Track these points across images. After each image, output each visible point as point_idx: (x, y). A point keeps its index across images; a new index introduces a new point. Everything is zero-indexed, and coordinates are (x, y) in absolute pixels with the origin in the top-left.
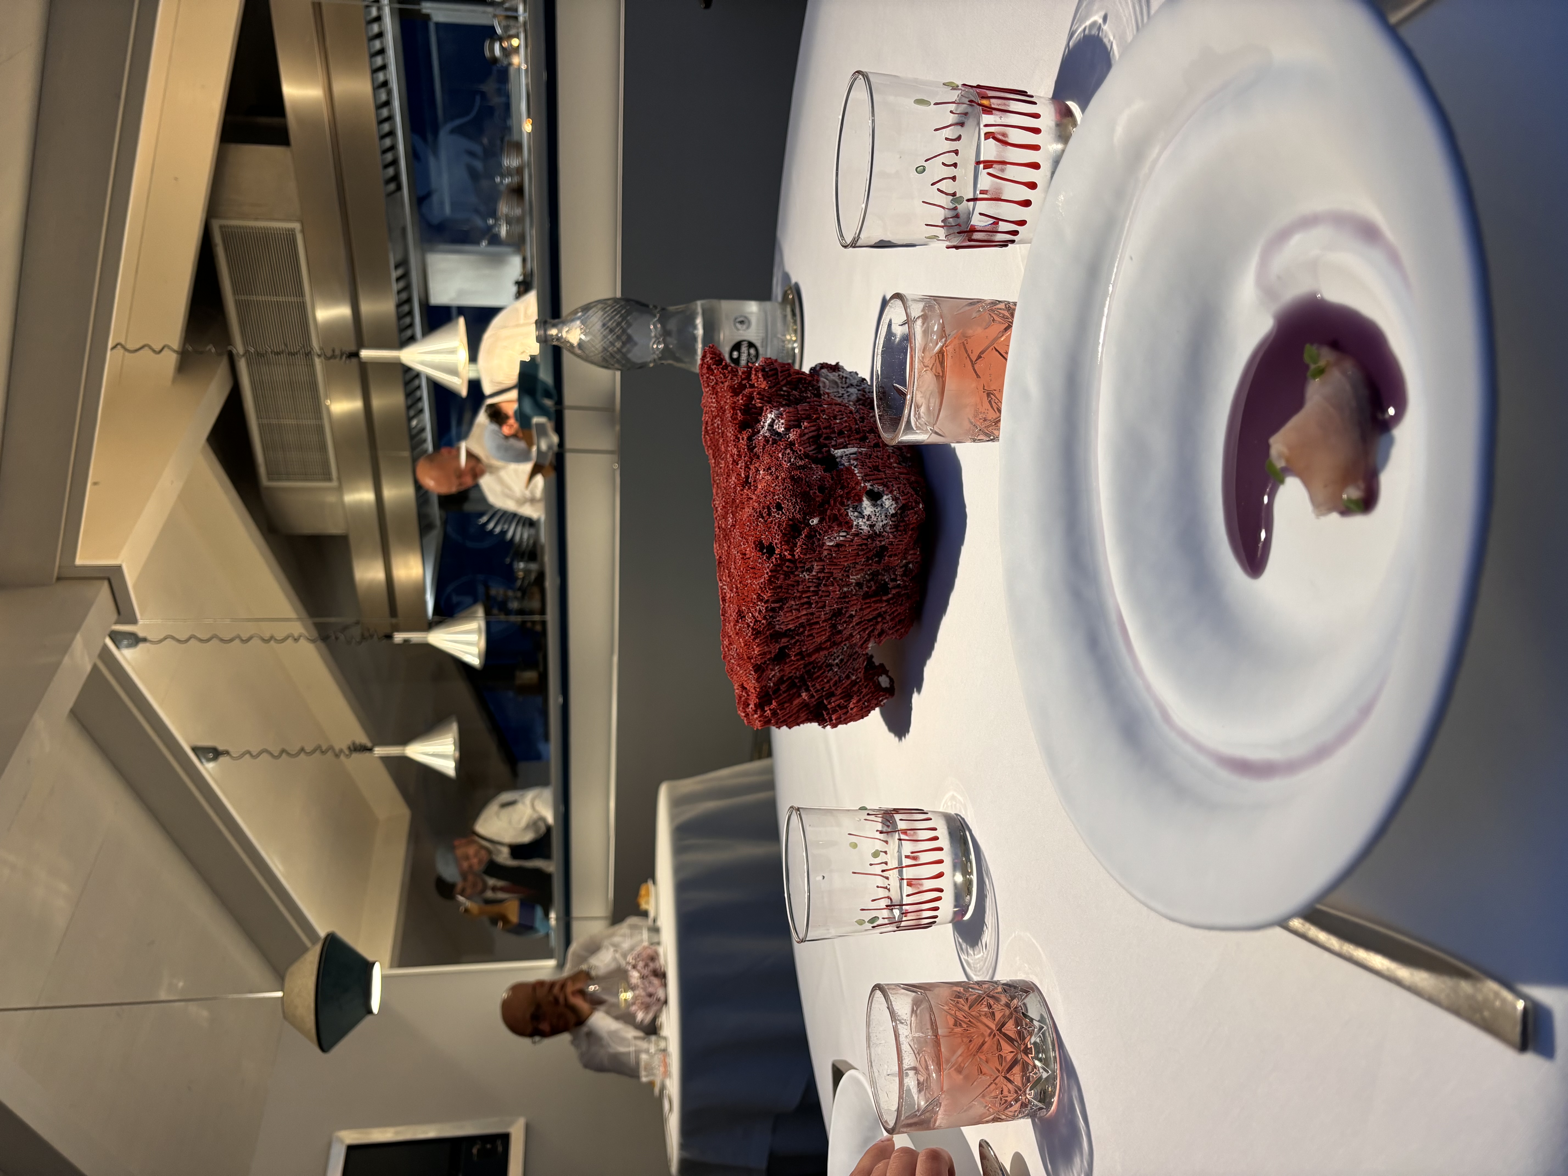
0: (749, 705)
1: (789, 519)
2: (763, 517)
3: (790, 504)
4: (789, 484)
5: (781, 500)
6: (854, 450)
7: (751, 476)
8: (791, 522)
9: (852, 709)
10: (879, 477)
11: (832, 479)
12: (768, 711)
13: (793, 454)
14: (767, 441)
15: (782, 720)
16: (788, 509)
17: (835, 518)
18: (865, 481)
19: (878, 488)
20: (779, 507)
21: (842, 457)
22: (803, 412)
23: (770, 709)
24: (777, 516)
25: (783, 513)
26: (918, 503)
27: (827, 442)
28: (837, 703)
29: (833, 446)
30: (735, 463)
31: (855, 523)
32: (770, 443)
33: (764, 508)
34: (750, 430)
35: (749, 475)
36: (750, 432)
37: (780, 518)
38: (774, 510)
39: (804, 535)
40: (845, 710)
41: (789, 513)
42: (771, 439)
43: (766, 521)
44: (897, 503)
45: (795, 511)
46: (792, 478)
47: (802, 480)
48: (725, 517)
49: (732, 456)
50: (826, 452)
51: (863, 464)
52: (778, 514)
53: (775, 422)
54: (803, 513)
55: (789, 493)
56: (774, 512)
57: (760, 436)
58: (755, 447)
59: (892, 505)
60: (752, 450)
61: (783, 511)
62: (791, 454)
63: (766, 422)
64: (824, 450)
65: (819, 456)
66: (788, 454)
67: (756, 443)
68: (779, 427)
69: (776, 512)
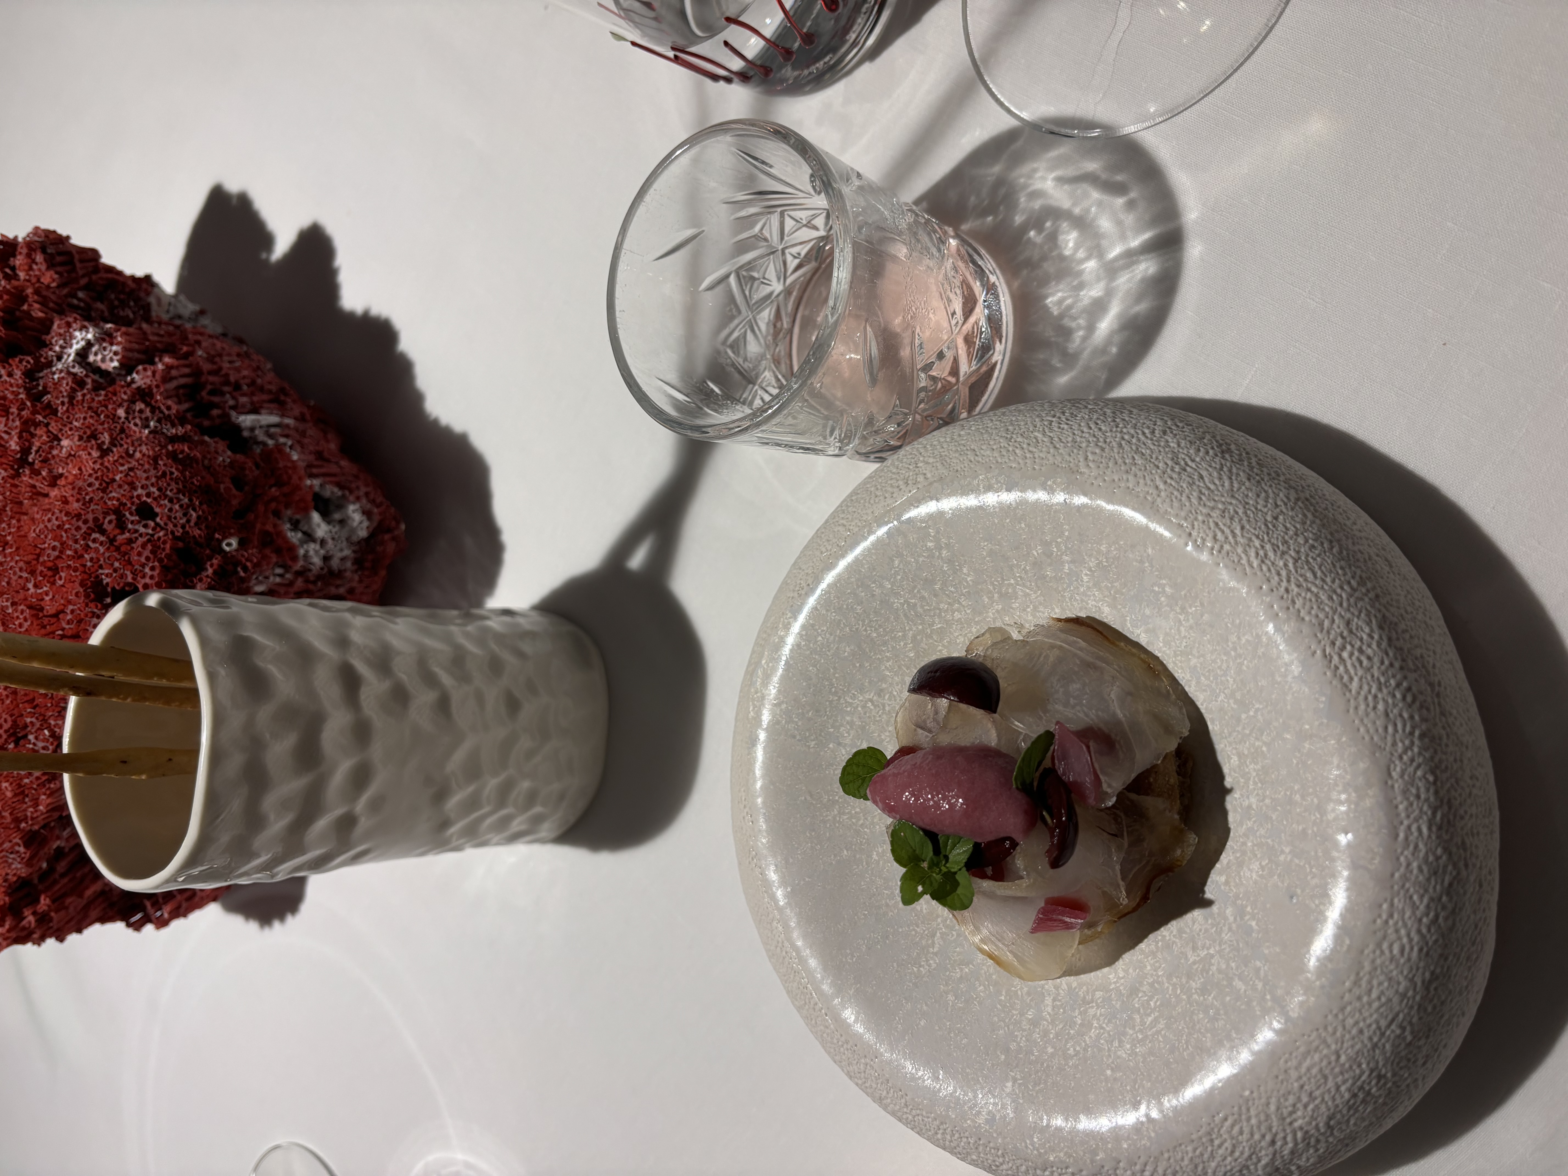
1: (175, 538)
2: (103, 532)
3: (177, 507)
4: (166, 466)
5: (155, 499)
6: (274, 419)
8: (181, 544)
10: (331, 471)
11: (252, 466)
13: (153, 412)
14: (80, 383)
16: (169, 518)
17: (268, 540)
18: (310, 476)
19: (330, 491)
20: (145, 512)
21: (252, 429)
22: (156, 338)
24: (142, 530)
25: (157, 524)
27: (216, 399)
31: (302, 552)
32: (89, 386)
34: (29, 358)
36: (28, 362)
37: (152, 535)
38: (133, 518)
39: (210, 571)
41: (175, 526)
42: (89, 381)
43: (112, 541)
44: (369, 519)
45: (188, 521)
46: (173, 457)
47: (197, 463)
50: (219, 416)
51: (299, 445)
52: (145, 526)
53: (94, 349)
54: (207, 527)
55: (173, 485)
56: (132, 522)
57: (54, 373)
58: (45, 392)
59: (361, 522)
60: (36, 397)
61: (158, 520)
62: (148, 413)
63: (71, 347)
64: (215, 412)
65: (206, 423)
66: (141, 411)
67: (45, 387)
68: (103, 360)
69: (139, 522)
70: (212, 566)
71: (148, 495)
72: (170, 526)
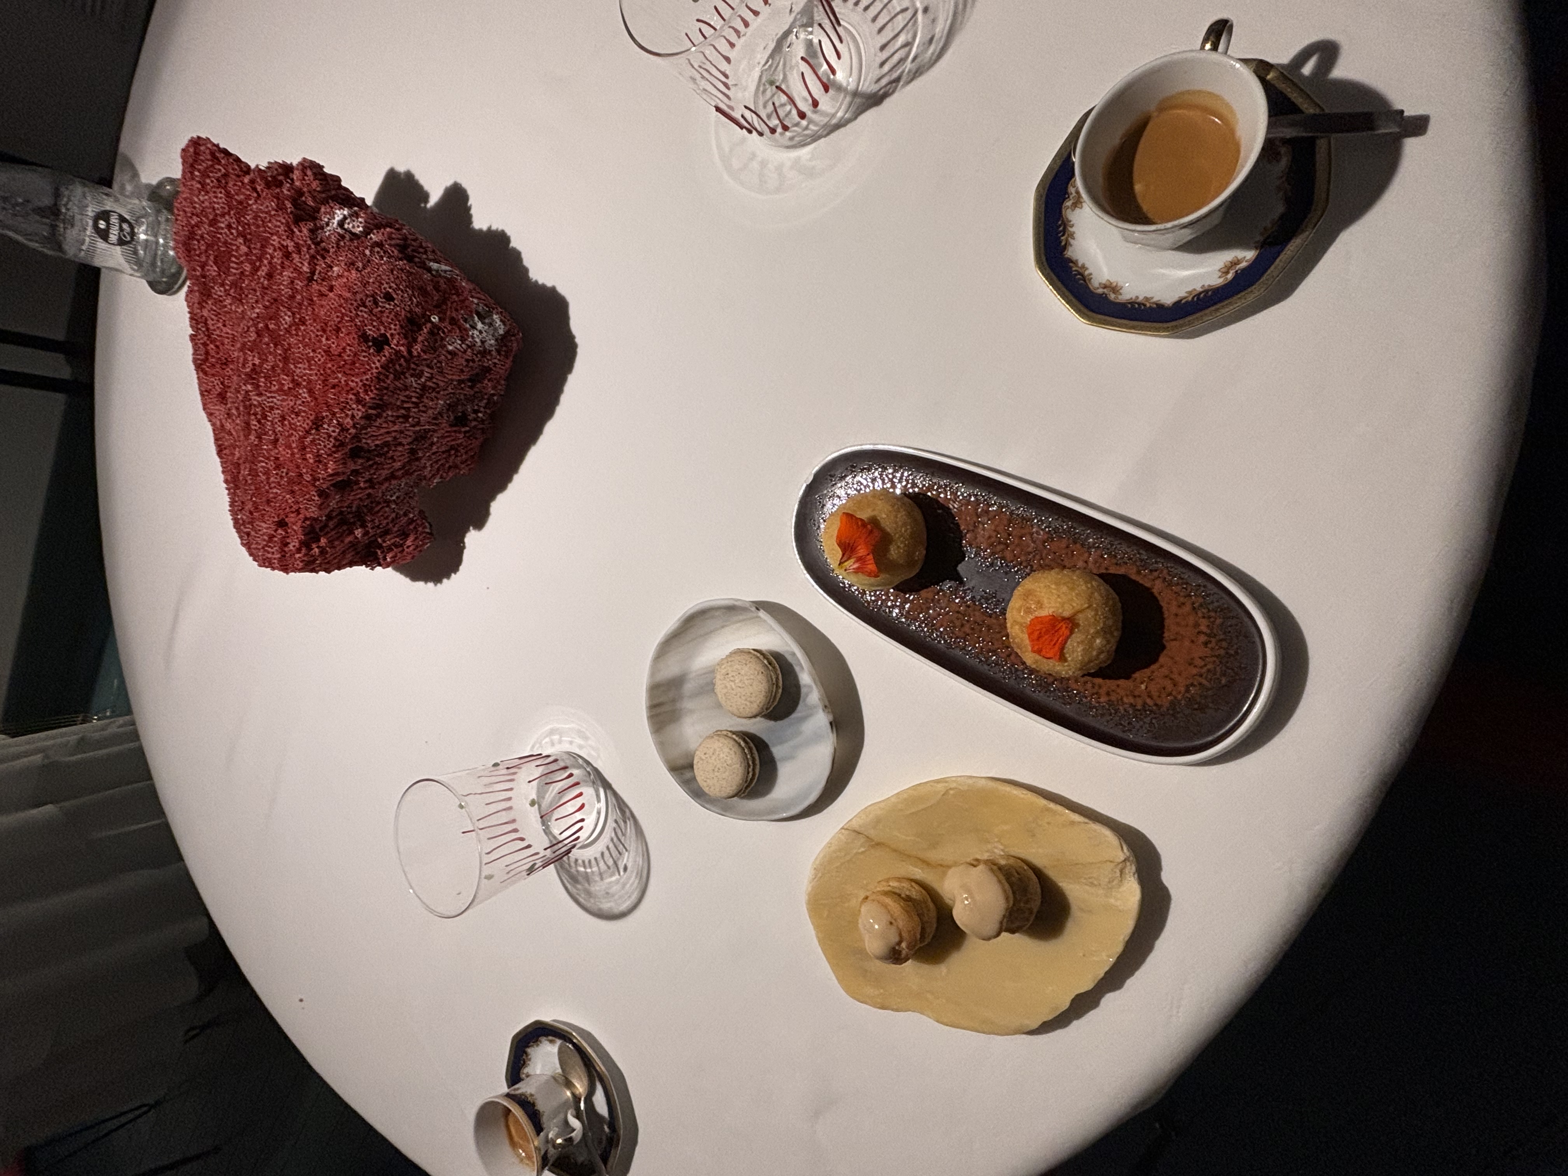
0: (286, 545)
1: (406, 312)
2: (366, 307)
3: (406, 295)
4: (400, 274)
5: (394, 290)
6: (448, 268)
7: (318, 272)
11: (445, 283)
12: (317, 550)
13: (384, 252)
15: (328, 559)
17: (454, 321)
19: (483, 307)
20: (389, 297)
21: (437, 271)
23: (318, 547)
24: (387, 306)
25: (395, 304)
28: (393, 541)
31: (470, 333)
32: (347, 239)
33: (367, 297)
34: (310, 224)
35: (315, 271)
38: (382, 300)
39: (425, 331)
41: (405, 305)
42: (347, 237)
43: (371, 311)
44: (503, 325)
45: (412, 304)
49: (280, 248)
50: (420, 261)
52: (389, 304)
53: (347, 221)
54: (422, 308)
55: (404, 284)
56: (382, 302)
57: (326, 232)
58: (322, 241)
59: (500, 325)
60: (317, 244)
61: (396, 302)
62: (382, 254)
63: (334, 218)
64: (418, 259)
65: (414, 262)
66: (378, 252)
67: (321, 239)
68: (353, 227)
69: (385, 303)
70: (426, 328)
71: (390, 287)
72: (403, 306)
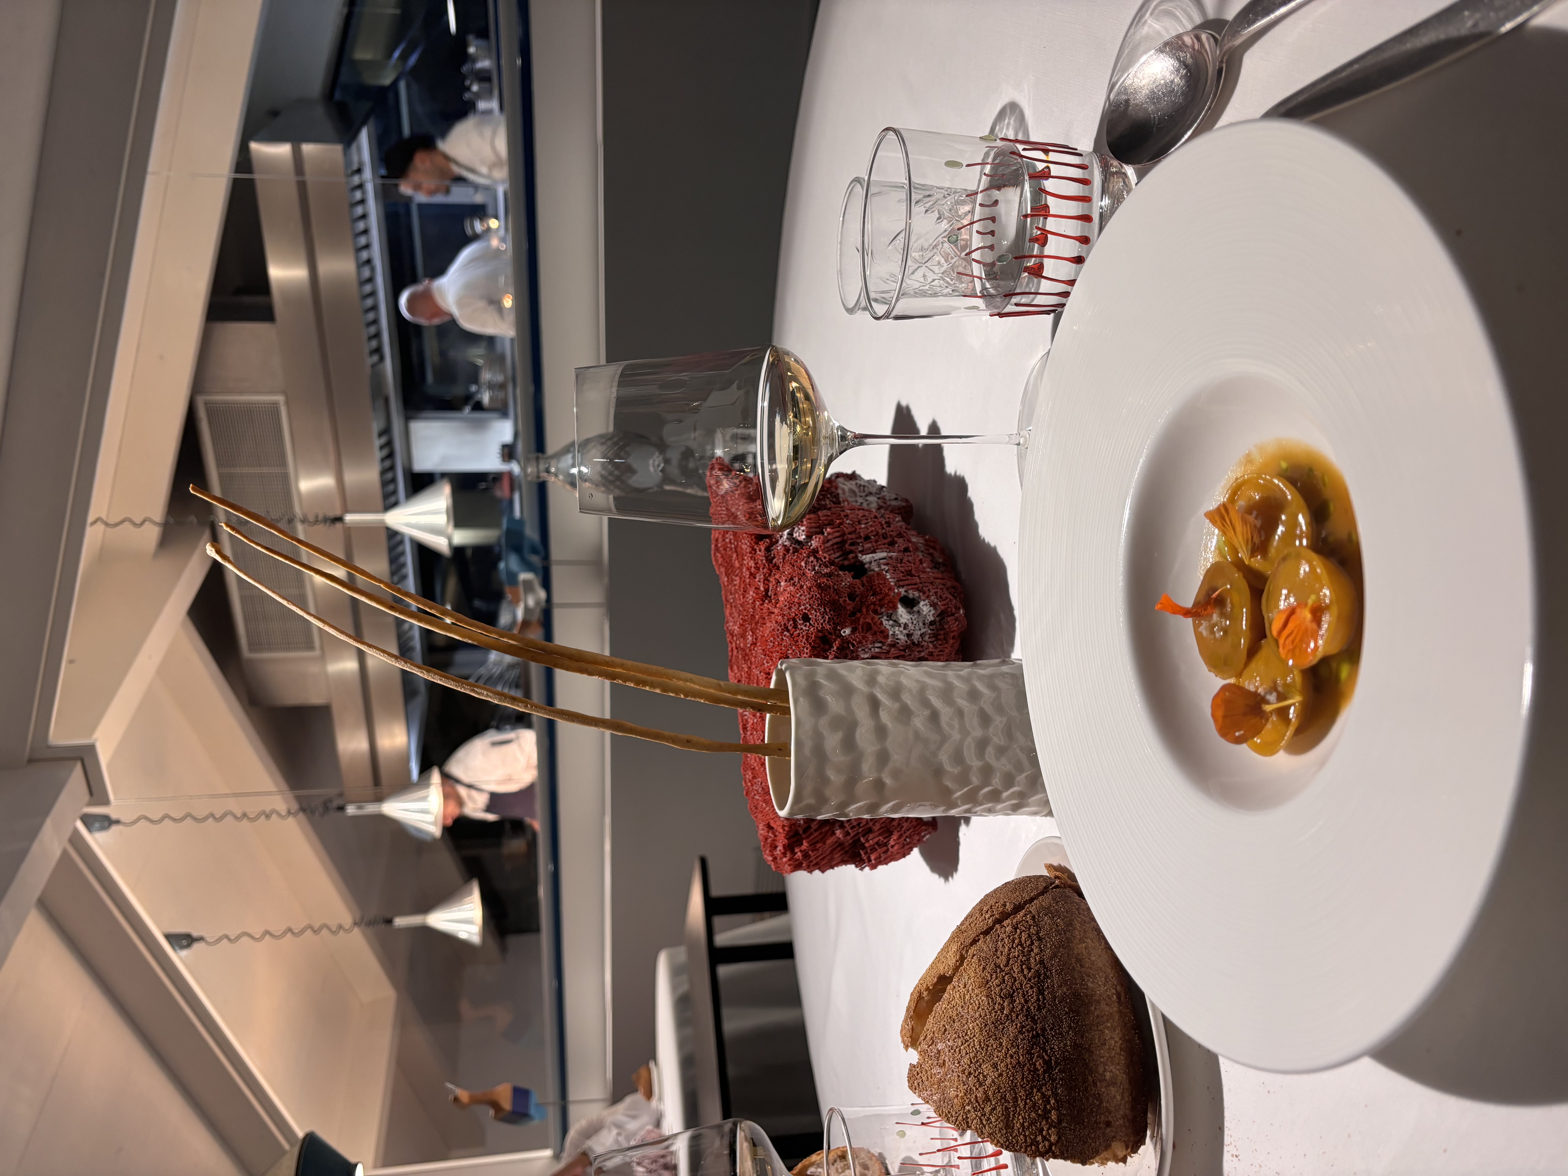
0: (776, 847)
1: (819, 631)
2: (788, 631)
3: (818, 614)
4: (815, 592)
5: (809, 611)
7: (770, 588)
8: (820, 634)
9: (892, 847)
10: (914, 582)
11: (863, 585)
12: (799, 854)
13: (818, 561)
14: (786, 549)
15: (815, 862)
16: (816, 620)
17: (868, 627)
18: (899, 587)
19: (915, 594)
20: (806, 618)
21: (870, 563)
22: (824, 518)
23: (801, 851)
24: (804, 628)
25: (810, 624)
26: (958, 609)
27: (853, 548)
28: (876, 840)
29: (860, 552)
30: (753, 576)
31: (891, 633)
32: (791, 552)
33: (789, 620)
35: (768, 588)
36: (766, 541)
37: (808, 631)
38: (800, 622)
39: (835, 648)
40: (885, 849)
41: (818, 624)
44: (935, 609)
45: (824, 621)
46: (819, 586)
47: (830, 587)
48: (743, 636)
49: (748, 569)
51: (895, 569)
52: (805, 626)
53: (795, 530)
54: (833, 623)
55: (818, 602)
56: (800, 624)
59: (929, 612)
61: (811, 622)
62: (815, 562)
64: (851, 556)
65: (846, 563)
66: (812, 562)
68: (799, 535)
69: (803, 624)
70: (836, 645)
72: (816, 624)
